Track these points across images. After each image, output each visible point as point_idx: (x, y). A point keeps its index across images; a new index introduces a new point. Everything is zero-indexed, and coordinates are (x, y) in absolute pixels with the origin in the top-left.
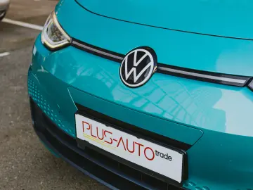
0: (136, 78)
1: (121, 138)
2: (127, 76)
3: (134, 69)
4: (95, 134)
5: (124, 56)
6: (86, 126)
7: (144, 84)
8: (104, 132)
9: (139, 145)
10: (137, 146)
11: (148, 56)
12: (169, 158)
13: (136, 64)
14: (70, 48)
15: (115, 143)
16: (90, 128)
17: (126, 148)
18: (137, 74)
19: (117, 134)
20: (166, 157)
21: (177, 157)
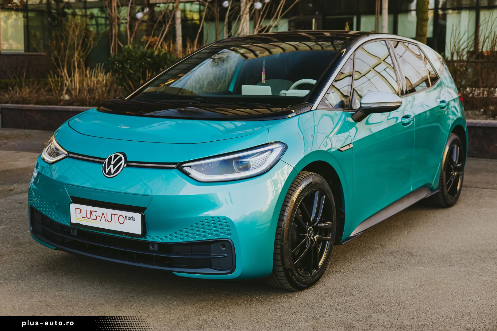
0: (113, 171)
1: (103, 213)
2: (107, 170)
3: (112, 166)
4: (84, 216)
5: (105, 159)
6: (78, 211)
7: (118, 174)
8: (91, 212)
9: (115, 215)
10: (113, 216)
11: (121, 157)
12: (133, 219)
13: (113, 162)
14: (67, 159)
15: (99, 218)
16: (81, 212)
17: (106, 220)
18: (114, 168)
19: (100, 211)
20: (131, 219)
21: (138, 216)
